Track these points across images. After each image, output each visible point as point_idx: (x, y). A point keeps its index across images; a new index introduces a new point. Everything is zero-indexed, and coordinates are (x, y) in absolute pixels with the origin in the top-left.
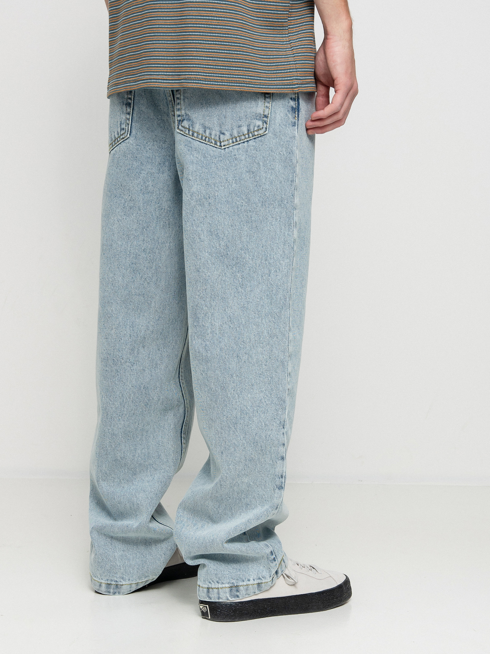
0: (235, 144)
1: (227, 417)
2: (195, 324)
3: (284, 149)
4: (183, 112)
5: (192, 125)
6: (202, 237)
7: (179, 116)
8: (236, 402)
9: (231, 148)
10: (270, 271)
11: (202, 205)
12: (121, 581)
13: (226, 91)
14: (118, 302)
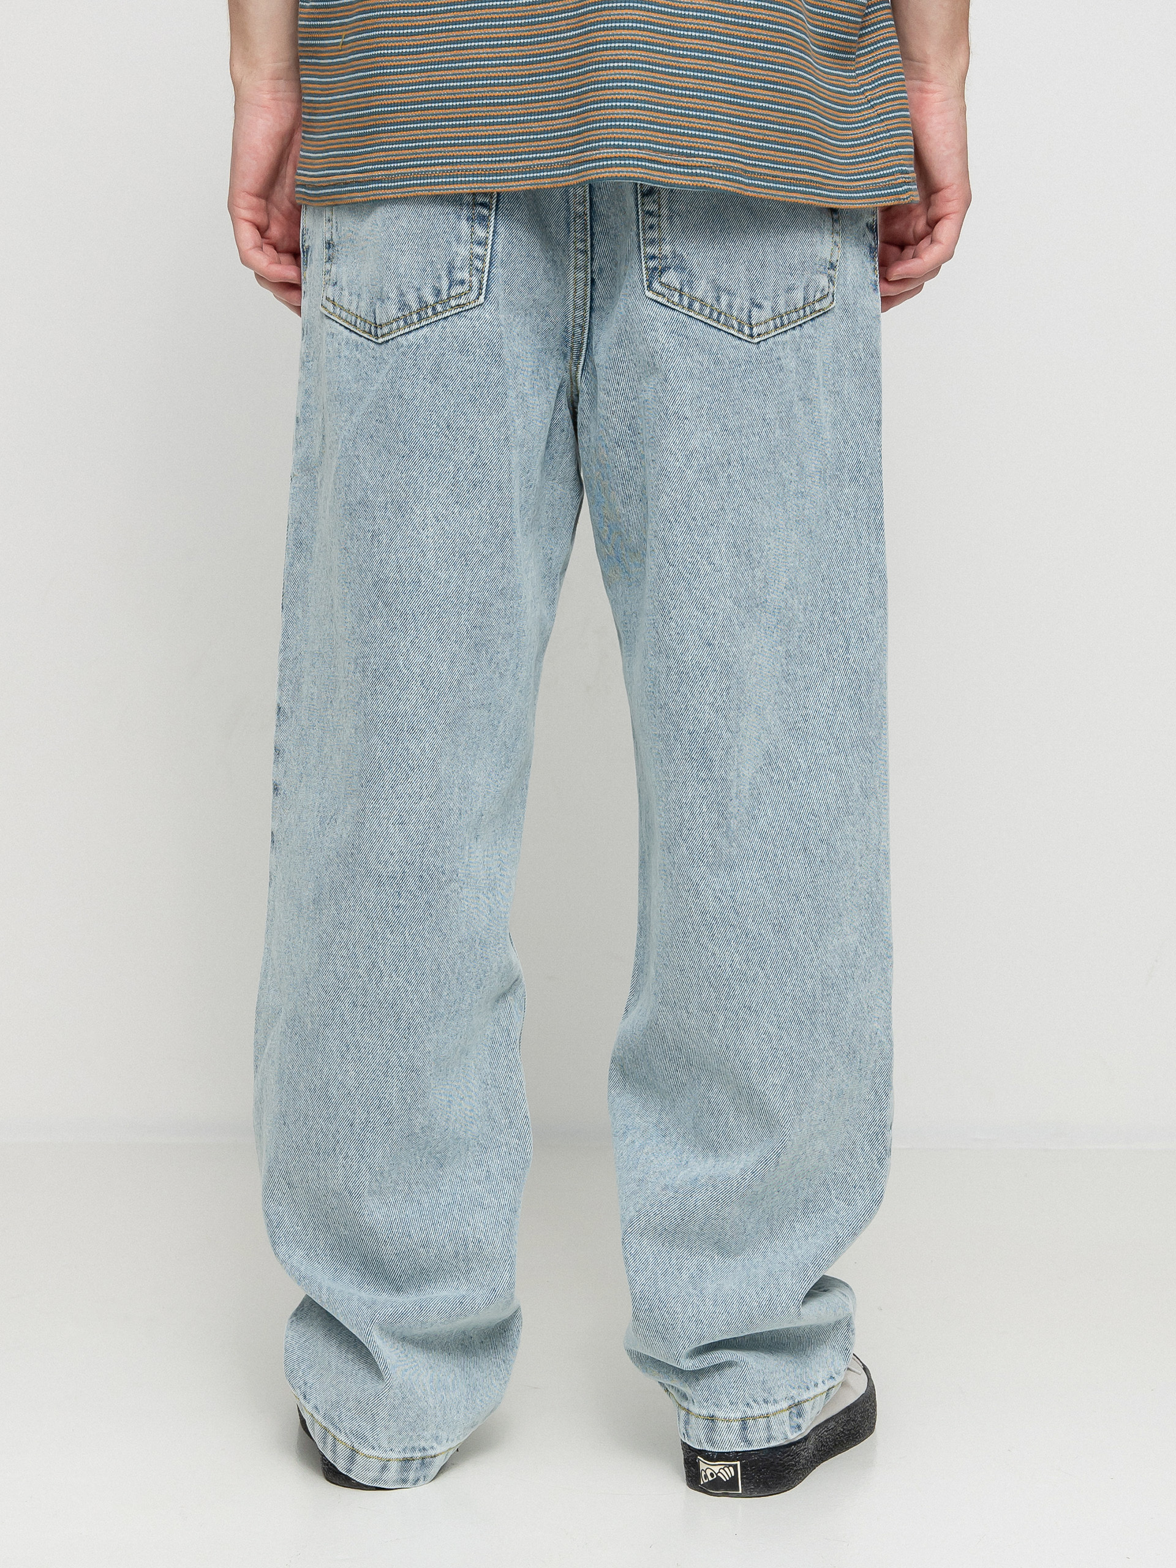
0: (780, 331)
1: (794, 997)
2: (703, 775)
3: (861, 346)
4: (667, 249)
5: (690, 283)
6: (717, 560)
7: (653, 257)
8: (812, 960)
9: (770, 341)
10: (847, 640)
11: (713, 480)
12: (432, 1448)
13: (762, 200)
14: (439, 728)
